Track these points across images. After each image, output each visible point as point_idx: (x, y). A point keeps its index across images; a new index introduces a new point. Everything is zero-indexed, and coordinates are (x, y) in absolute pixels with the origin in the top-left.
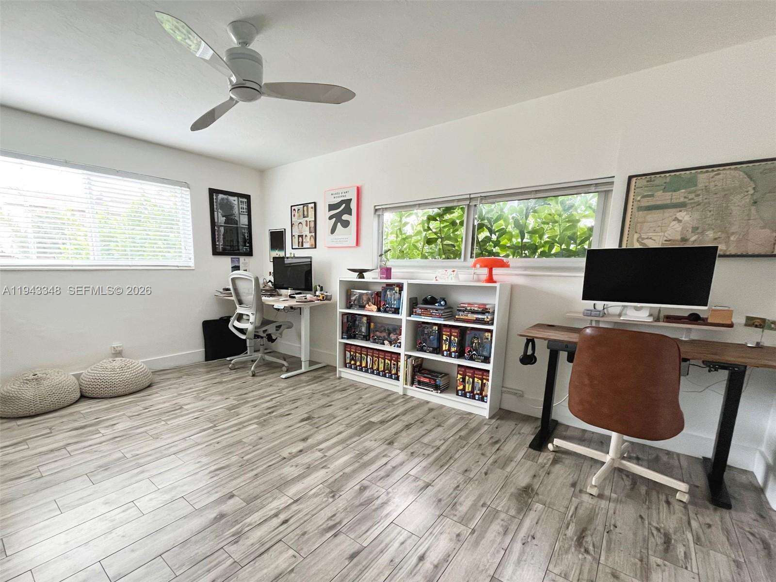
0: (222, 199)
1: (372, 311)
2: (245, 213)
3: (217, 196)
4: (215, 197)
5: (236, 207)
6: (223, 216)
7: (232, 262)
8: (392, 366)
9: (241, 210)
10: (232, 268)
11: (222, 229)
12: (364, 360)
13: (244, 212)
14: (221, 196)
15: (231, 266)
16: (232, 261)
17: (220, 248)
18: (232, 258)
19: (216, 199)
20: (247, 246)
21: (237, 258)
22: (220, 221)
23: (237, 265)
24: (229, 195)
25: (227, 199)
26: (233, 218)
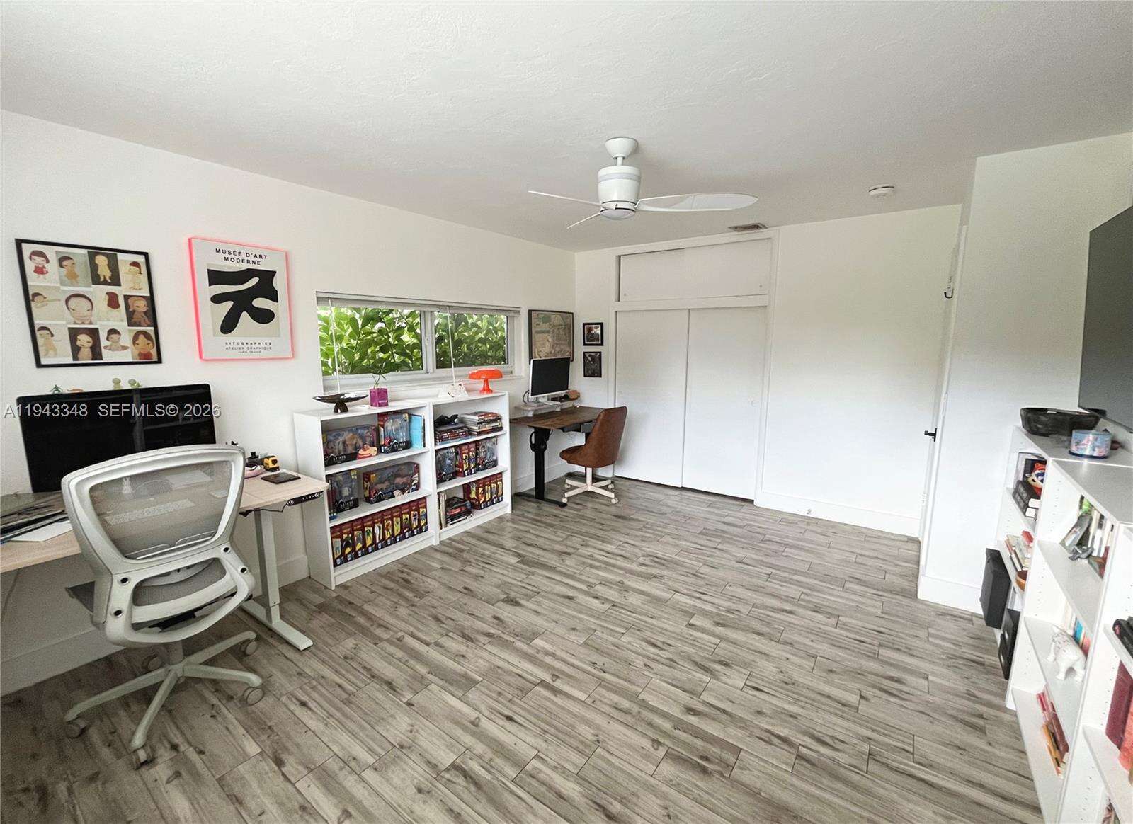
1: (371, 456)
8: (413, 518)
12: (368, 535)
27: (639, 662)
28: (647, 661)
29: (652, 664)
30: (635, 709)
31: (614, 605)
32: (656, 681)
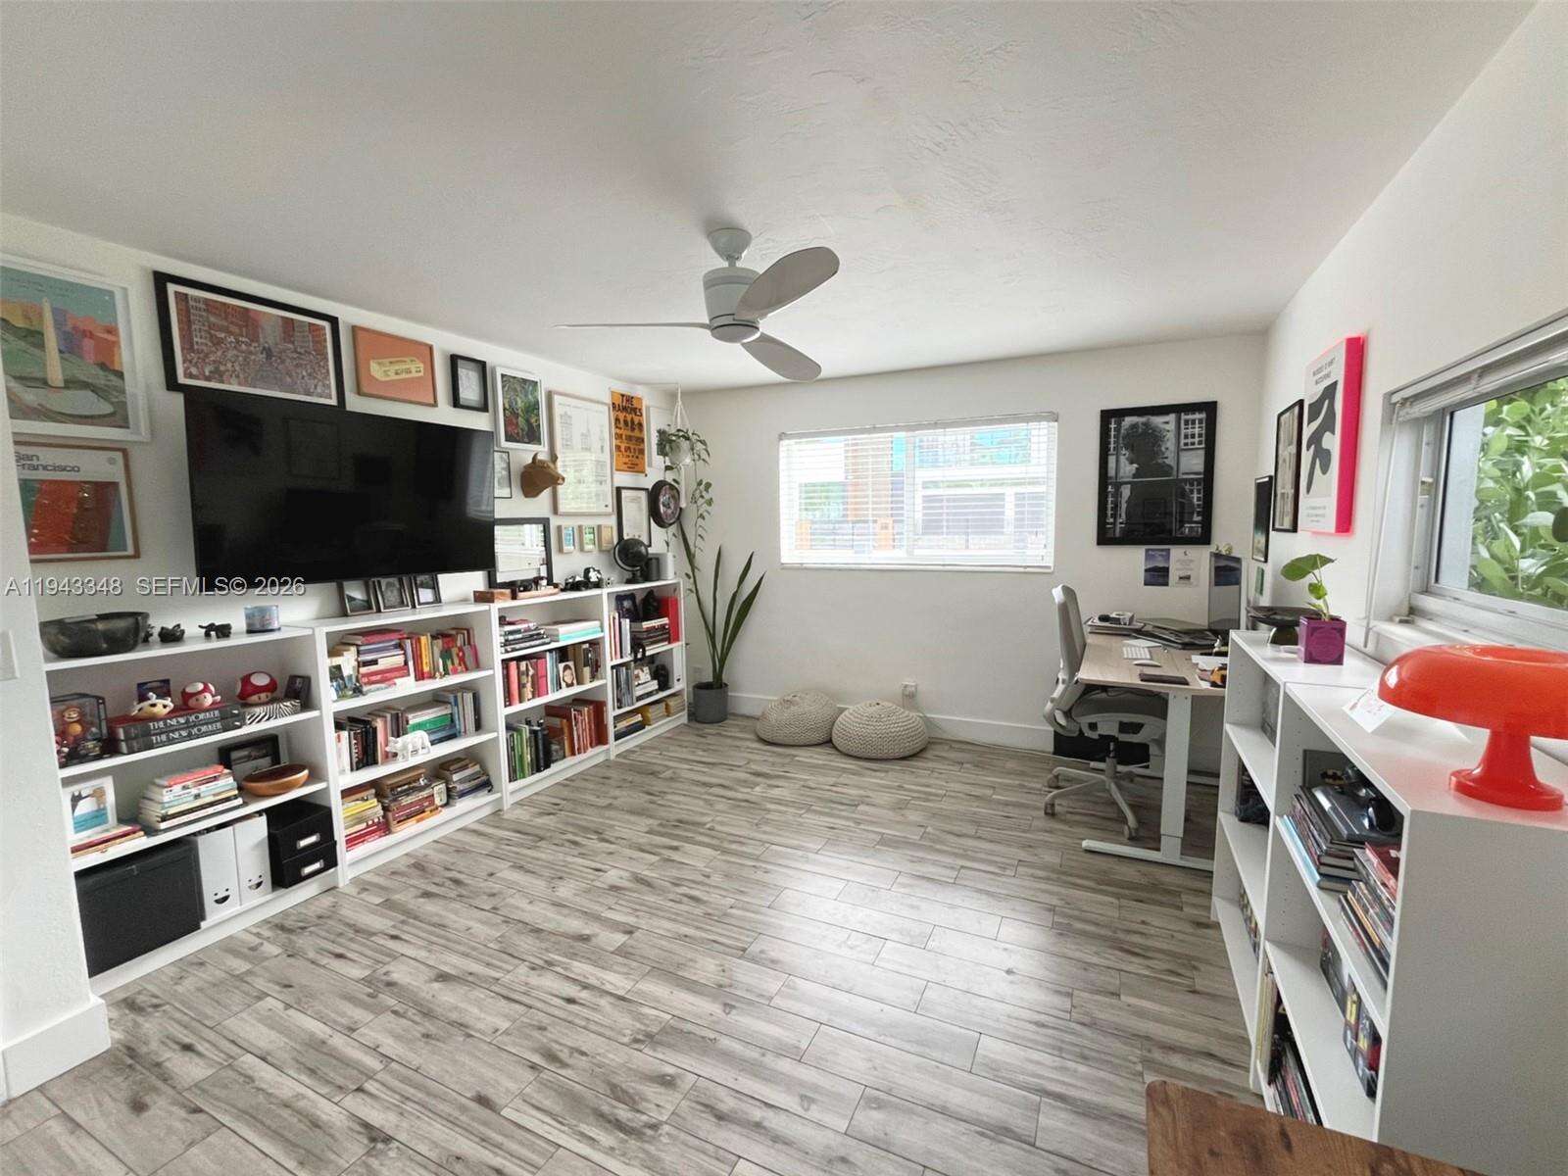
0: (1134, 426)
2: (1197, 446)
3: (1119, 424)
4: (1113, 426)
5: (1171, 437)
6: (1132, 463)
7: (1146, 559)
9: (1183, 441)
10: (1146, 571)
11: (1126, 491)
13: (1193, 444)
14: (1129, 421)
15: (1143, 568)
16: (1148, 557)
17: (1118, 530)
18: (1147, 551)
19: (1118, 430)
20: (1196, 522)
21: (1162, 550)
22: (1121, 474)
23: (1161, 565)
24: (1153, 414)
25: (1146, 424)
26: (1160, 461)
27: (716, 879)
28: (706, 880)
29: (702, 878)
30: (726, 845)
31: (744, 950)
32: (700, 865)
